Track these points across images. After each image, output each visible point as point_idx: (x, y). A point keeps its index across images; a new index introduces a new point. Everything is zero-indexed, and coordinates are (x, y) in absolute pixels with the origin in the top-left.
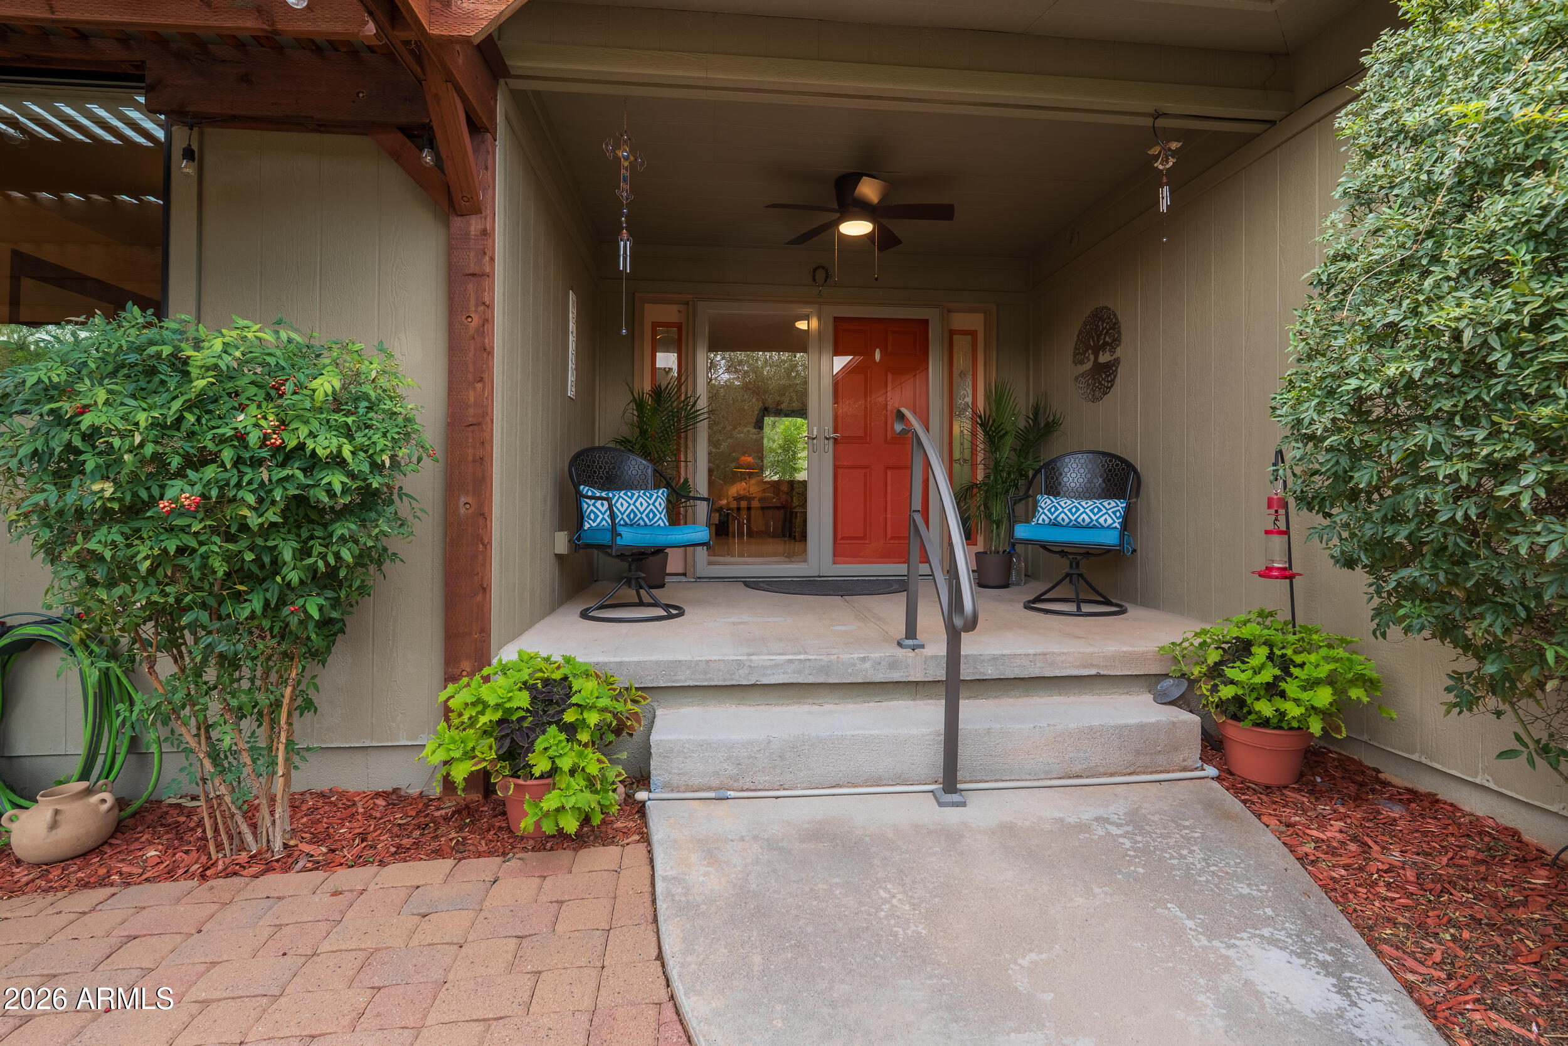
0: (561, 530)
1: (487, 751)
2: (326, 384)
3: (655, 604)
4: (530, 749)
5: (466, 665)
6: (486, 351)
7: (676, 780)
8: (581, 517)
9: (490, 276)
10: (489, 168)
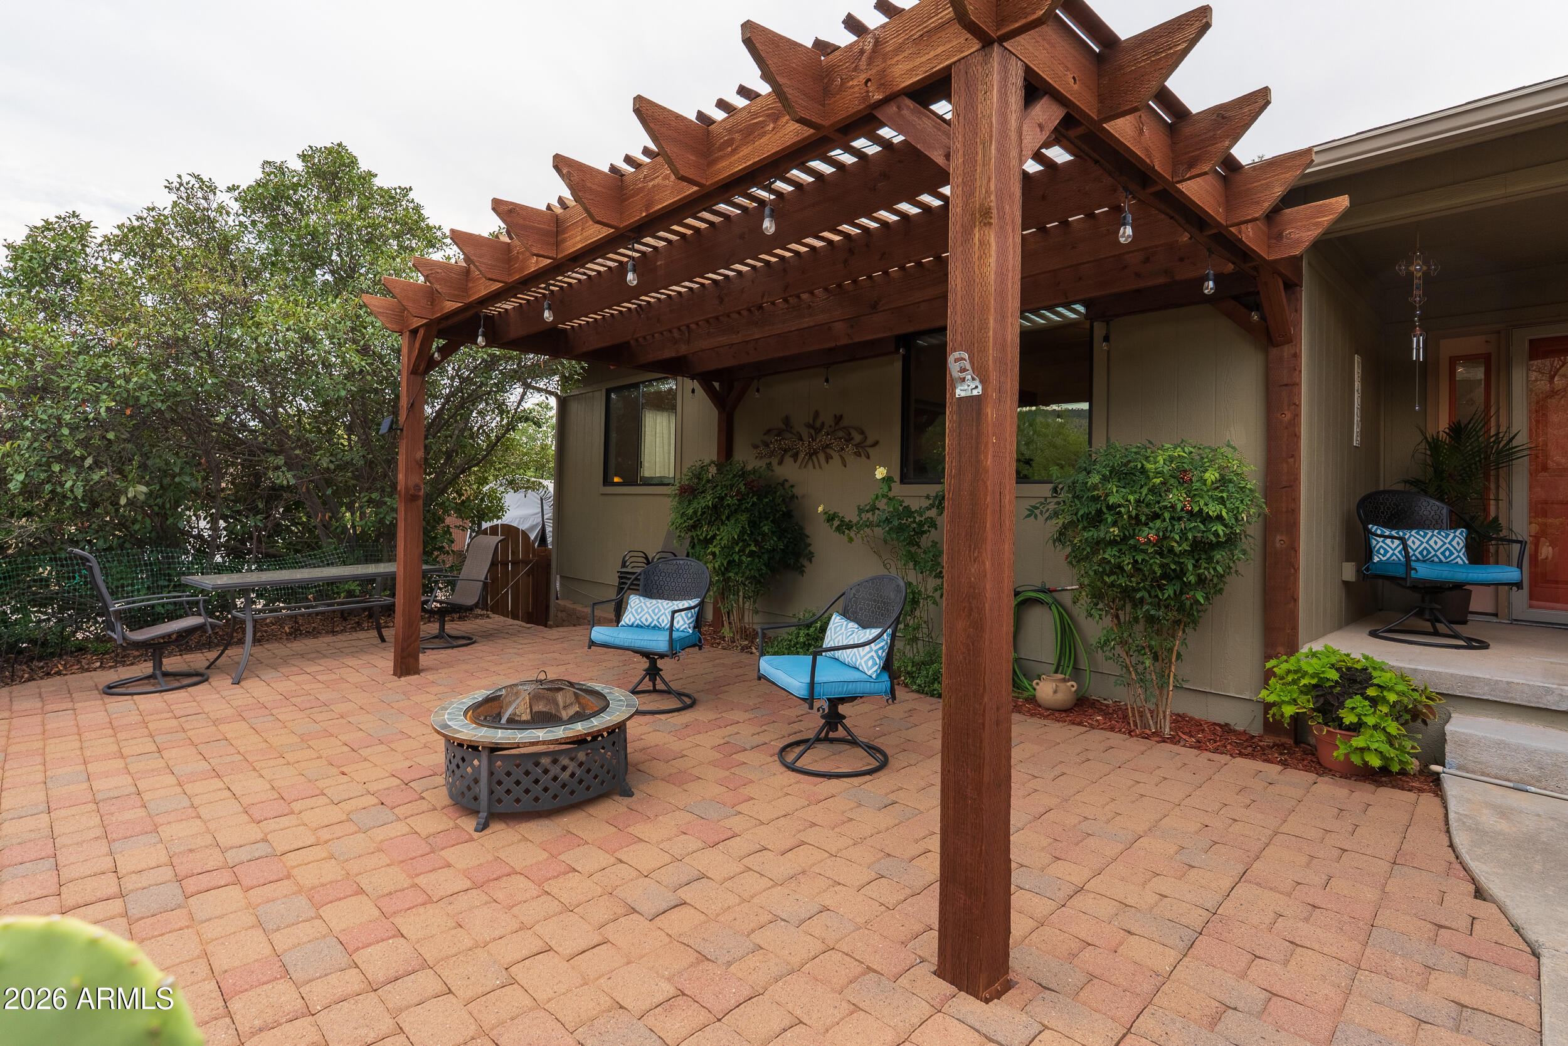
0: (1347, 561)
1: (1306, 704)
2: (1211, 476)
3: (1456, 636)
4: (1342, 706)
5: (1280, 649)
6: (1297, 436)
7: (1471, 766)
8: (1369, 552)
9: (1299, 384)
10: (1298, 310)
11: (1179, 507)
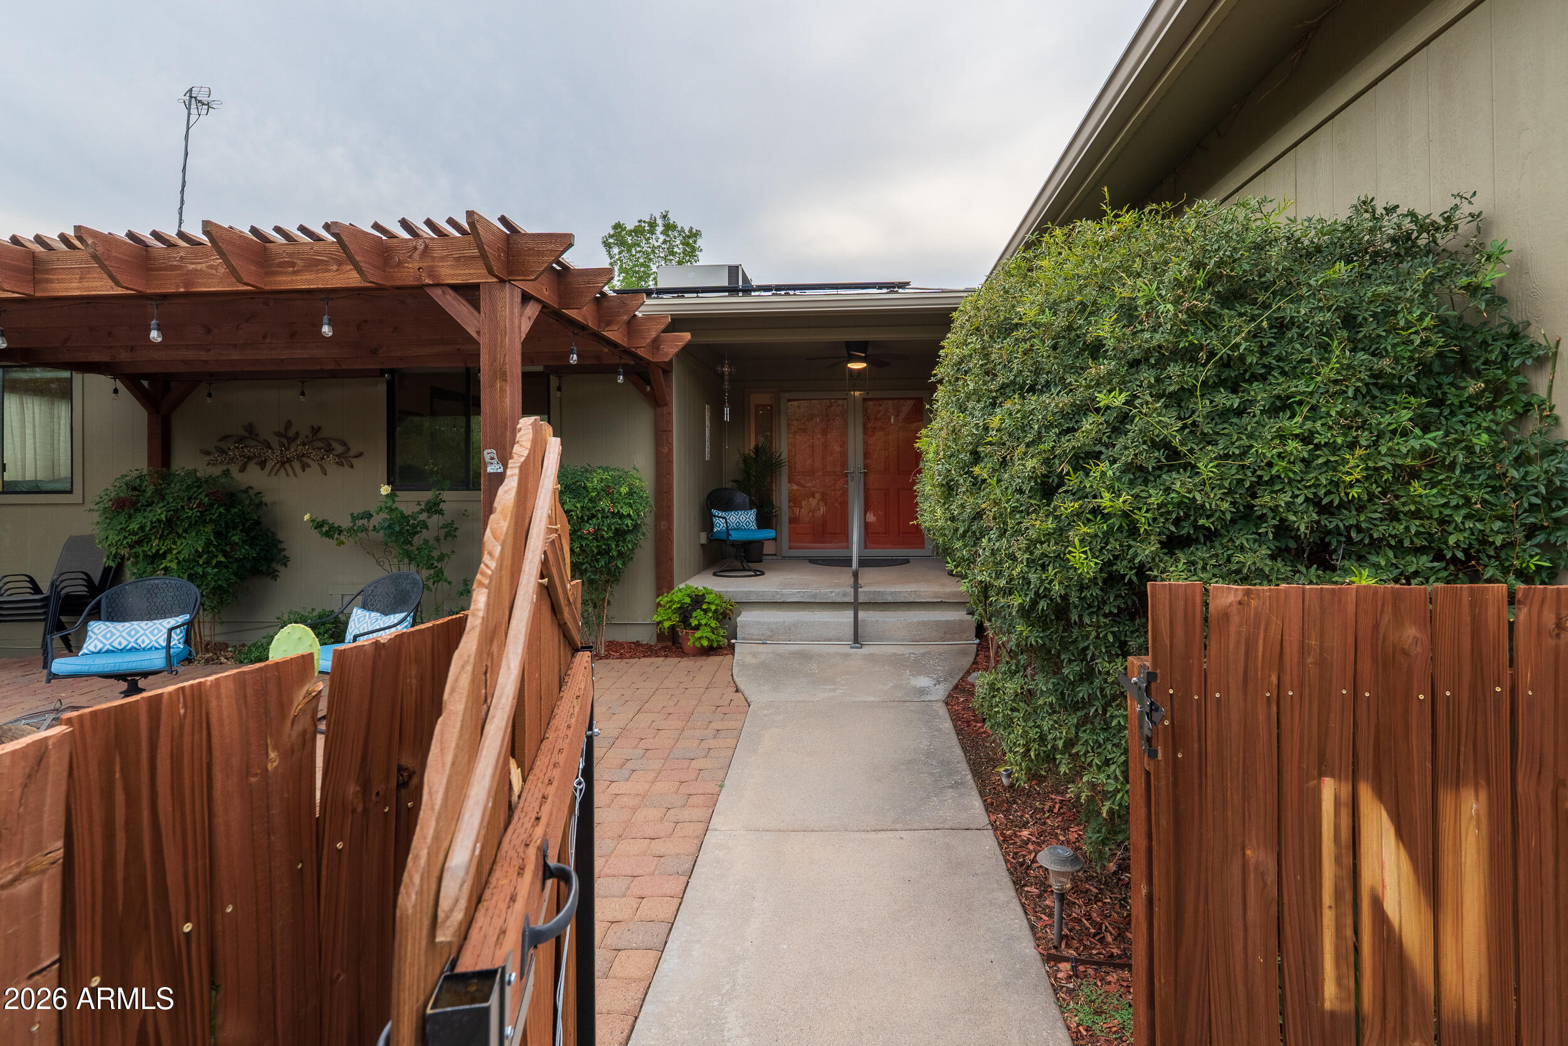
0: (703, 531)
1: (676, 618)
2: (624, 490)
3: (750, 570)
4: (691, 617)
5: (665, 590)
6: (671, 462)
7: (747, 636)
8: (712, 525)
9: (671, 431)
10: (670, 387)
11: (606, 510)
